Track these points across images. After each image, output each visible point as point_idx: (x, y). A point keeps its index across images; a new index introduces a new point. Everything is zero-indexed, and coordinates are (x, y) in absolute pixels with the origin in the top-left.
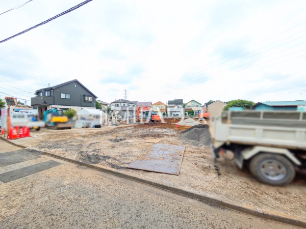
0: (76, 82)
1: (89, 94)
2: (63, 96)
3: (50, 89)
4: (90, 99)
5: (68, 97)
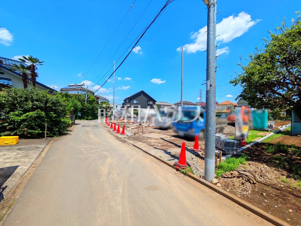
1: (150, 99)
2: (135, 102)
3: (129, 98)
4: (151, 103)
5: (138, 102)
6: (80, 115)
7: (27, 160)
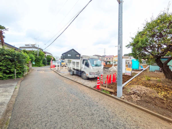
0: (73, 50)
1: (78, 54)
2: (69, 55)
3: (65, 53)
4: (78, 56)
5: (70, 55)
6: (34, 64)
7: (7, 94)
